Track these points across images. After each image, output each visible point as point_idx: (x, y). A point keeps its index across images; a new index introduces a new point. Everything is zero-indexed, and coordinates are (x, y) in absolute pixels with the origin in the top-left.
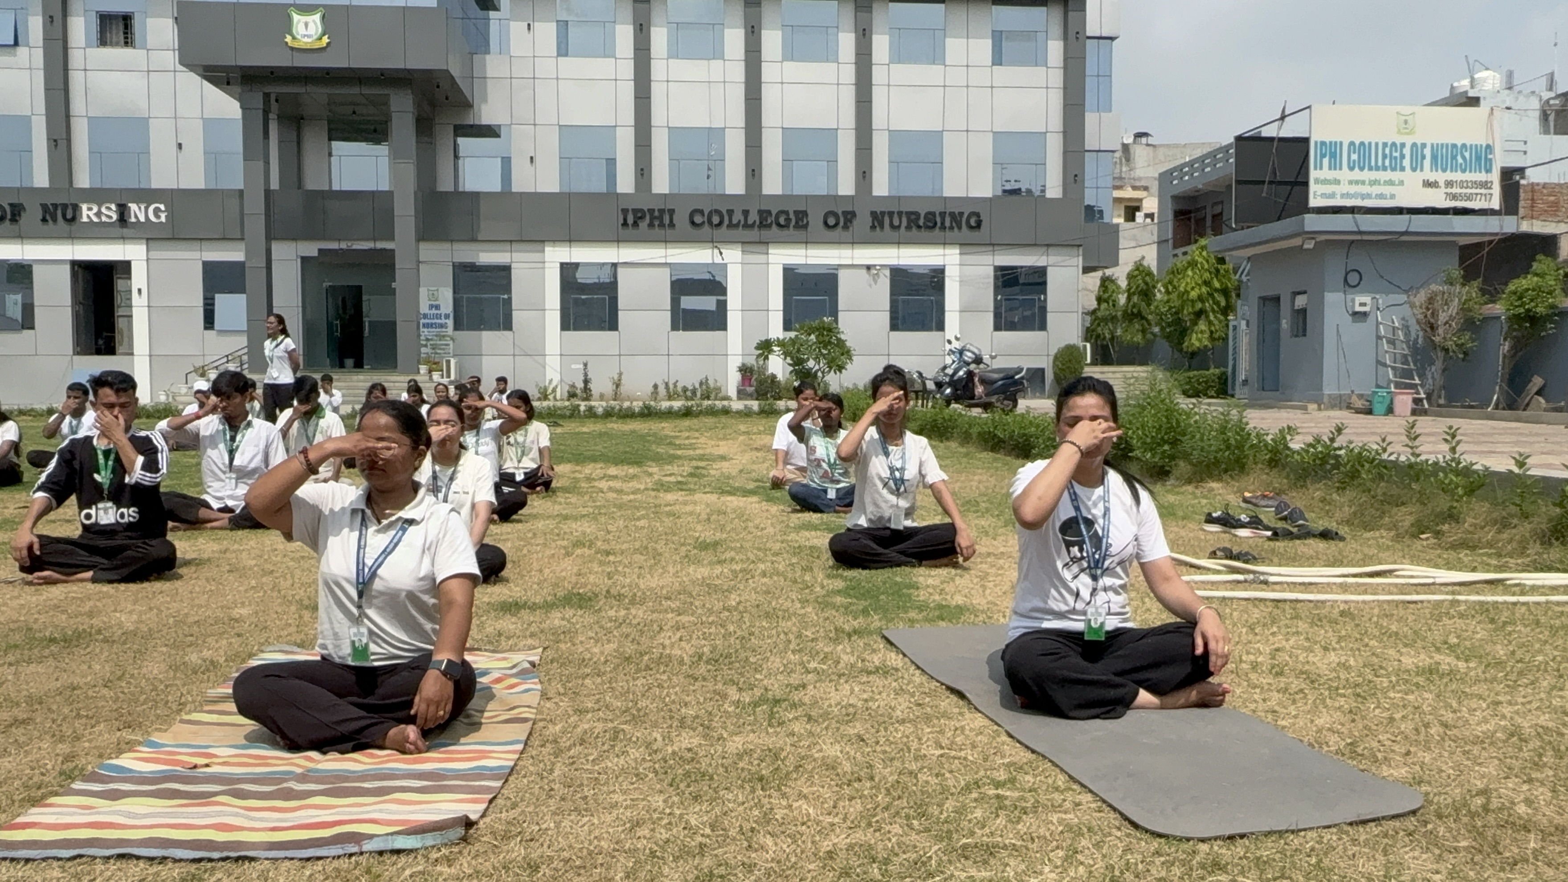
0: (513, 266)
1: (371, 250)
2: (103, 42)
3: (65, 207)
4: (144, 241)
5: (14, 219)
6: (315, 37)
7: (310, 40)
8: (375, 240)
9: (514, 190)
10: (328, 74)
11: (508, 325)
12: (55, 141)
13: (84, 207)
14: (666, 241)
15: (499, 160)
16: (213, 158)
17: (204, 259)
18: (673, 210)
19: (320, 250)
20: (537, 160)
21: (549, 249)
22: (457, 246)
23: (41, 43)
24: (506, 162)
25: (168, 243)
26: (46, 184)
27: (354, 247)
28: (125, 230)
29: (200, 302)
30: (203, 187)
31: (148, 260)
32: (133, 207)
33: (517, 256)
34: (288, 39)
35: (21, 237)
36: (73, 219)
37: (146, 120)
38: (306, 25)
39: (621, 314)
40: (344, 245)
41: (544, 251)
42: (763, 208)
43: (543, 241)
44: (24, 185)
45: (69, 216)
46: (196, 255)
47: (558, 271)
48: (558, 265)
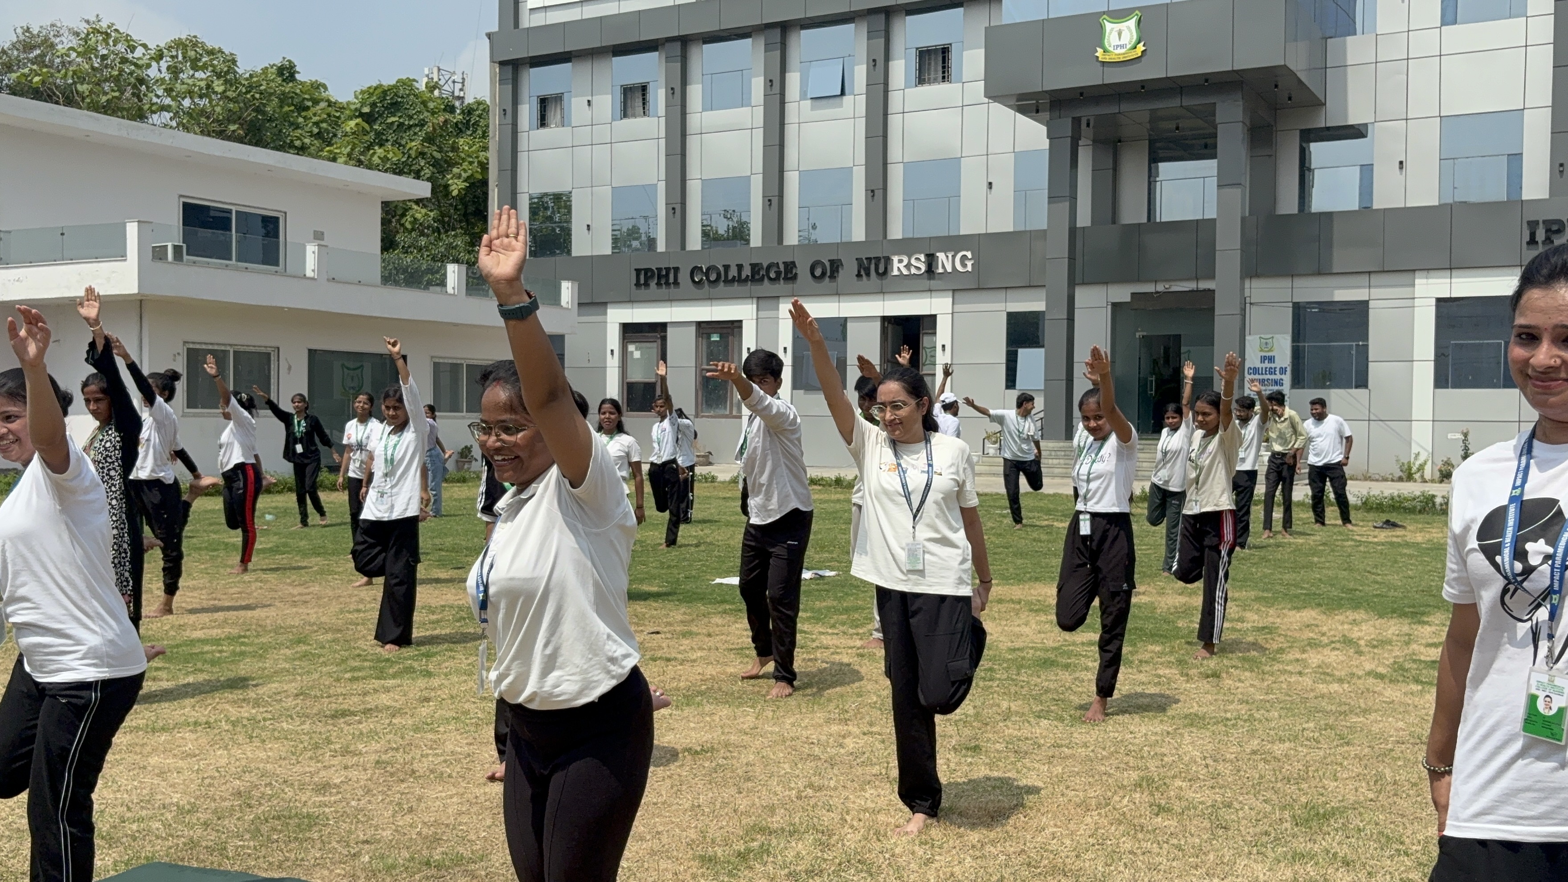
0: (1372, 304)
1: (1192, 291)
2: (921, 80)
3: (878, 259)
4: (950, 293)
5: (833, 277)
6: (1129, 46)
7: (1123, 51)
8: (1197, 279)
9: (1375, 207)
10: (1143, 87)
11: (1362, 382)
12: (873, 191)
13: (895, 259)
15: (1358, 168)
16: (1021, 195)
17: (1008, 310)
19: (1133, 294)
20: (1409, 165)
21: (1420, 281)
22: (1299, 282)
23: (864, 89)
24: (1367, 171)
25: (973, 293)
26: (862, 238)
27: (1175, 288)
28: (932, 282)
29: (1003, 359)
30: (1011, 230)
31: (953, 313)
32: (941, 256)
33: (1376, 293)
34: (1099, 53)
35: (838, 294)
36: (885, 272)
37: (959, 159)
38: (1120, 34)
40: (1160, 288)
41: (1413, 285)
43: (1414, 271)
44: (844, 240)
45: (881, 270)
46: (1000, 306)
47: (1433, 309)
48: (1433, 302)
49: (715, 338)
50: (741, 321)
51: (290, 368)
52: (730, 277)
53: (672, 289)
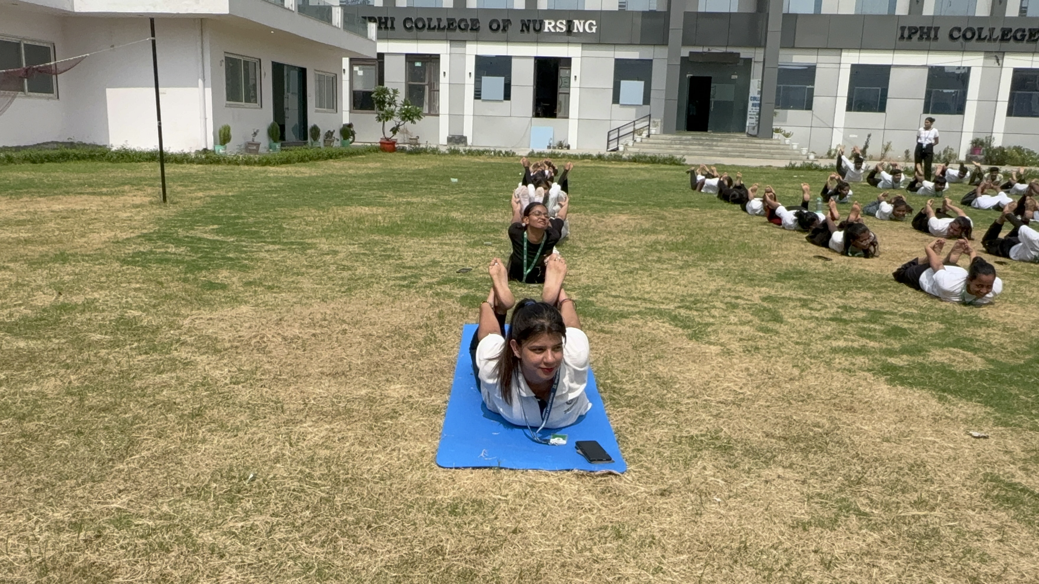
0: (818, 65)
3: (535, 21)
4: (581, 45)
5: (504, 30)
8: (727, 46)
9: (822, 13)
11: (809, 107)
13: (547, 22)
14: (929, 50)
17: (616, 57)
18: (939, 28)
19: (691, 53)
21: (844, 54)
25: (595, 46)
26: (523, 7)
27: (714, 51)
28: (570, 38)
29: (611, 86)
30: (617, 9)
31: (582, 57)
32: (576, 22)
33: (822, 59)
35: (507, 41)
36: (539, 30)
39: (888, 101)
40: (706, 50)
41: (841, 56)
42: (1005, 27)
43: (841, 49)
45: (537, 27)
46: (611, 54)
47: (849, 70)
48: (849, 66)
49: (418, 64)
50: (439, 55)
51: (265, 74)
52: (432, 26)
53: (390, 31)
